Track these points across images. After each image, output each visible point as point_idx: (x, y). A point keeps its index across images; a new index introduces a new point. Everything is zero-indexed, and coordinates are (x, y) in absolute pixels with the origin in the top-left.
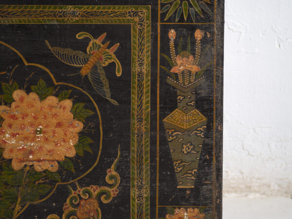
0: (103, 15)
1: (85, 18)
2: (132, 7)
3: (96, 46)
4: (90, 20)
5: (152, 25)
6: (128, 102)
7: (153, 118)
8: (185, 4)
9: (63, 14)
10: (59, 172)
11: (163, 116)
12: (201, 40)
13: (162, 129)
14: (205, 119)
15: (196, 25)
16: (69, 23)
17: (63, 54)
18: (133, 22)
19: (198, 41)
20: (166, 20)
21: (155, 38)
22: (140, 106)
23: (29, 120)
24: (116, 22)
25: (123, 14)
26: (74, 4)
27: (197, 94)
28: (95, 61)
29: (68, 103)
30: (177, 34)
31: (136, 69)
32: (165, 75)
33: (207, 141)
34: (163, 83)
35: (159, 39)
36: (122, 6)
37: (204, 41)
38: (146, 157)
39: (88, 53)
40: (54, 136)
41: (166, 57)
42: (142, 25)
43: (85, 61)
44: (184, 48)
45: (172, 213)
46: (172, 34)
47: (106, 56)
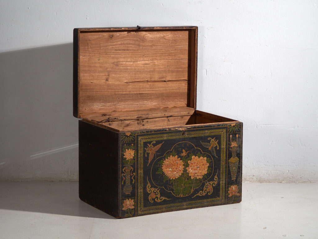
0: (215, 132)
3: (213, 141)
4: (211, 134)
5: (226, 134)
6: (220, 156)
7: (226, 160)
9: (205, 133)
10: (203, 179)
11: (228, 160)
13: (228, 163)
14: (239, 159)
15: (237, 133)
16: (206, 135)
17: (205, 144)
18: (222, 134)
19: (237, 138)
20: (229, 132)
21: (227, 138)
22: (223, 157)
23: (196, 164)
24: (218, 134)
25: (219, 132)
27: (237, 152)
28: (212, 146)
29: (205, 158)
31: (222, 147)
32: (229, 148)
33: (239, 165)
34: (229, 150)
37: (239, 137)
38: (224, 171)
39: (211, 143)
40: (202, 168)
41: (229, 143)
42: (224, 134)
43: (210, 146)
44: (234, 140)
45: (230, 187)
46: (231, 136)
47: (215, 144)
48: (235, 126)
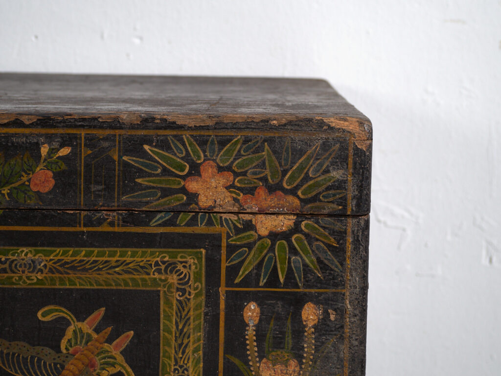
0: (99, 269)
1: (58, 275)
2: (163, 252)
3: (82, 337)
4: (70, 280)
5: (208, 291)
8: (282, 247)
9: (10, 266)
12: (315, 327)
15: (305, 294)
16: (22, 285)
17: (8, 354)
18: (164, 286)
19: (309, 329)
20: (237, 281)
21: (212, 322)
24: (126, 284)
25: (142, 267)
26: (35, 245)
28: (80, 371)
30: (262, 313)
35: (222, 324)
36: (140, 251)
37: (323, 327)
39: (64, 351)
41: (237, 362)
42: (184, 291)
43: (56, 368)
44: (278, 343)
46: (252, 312)
47: (104, 358)
48: (286, 236)
